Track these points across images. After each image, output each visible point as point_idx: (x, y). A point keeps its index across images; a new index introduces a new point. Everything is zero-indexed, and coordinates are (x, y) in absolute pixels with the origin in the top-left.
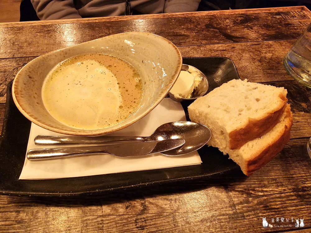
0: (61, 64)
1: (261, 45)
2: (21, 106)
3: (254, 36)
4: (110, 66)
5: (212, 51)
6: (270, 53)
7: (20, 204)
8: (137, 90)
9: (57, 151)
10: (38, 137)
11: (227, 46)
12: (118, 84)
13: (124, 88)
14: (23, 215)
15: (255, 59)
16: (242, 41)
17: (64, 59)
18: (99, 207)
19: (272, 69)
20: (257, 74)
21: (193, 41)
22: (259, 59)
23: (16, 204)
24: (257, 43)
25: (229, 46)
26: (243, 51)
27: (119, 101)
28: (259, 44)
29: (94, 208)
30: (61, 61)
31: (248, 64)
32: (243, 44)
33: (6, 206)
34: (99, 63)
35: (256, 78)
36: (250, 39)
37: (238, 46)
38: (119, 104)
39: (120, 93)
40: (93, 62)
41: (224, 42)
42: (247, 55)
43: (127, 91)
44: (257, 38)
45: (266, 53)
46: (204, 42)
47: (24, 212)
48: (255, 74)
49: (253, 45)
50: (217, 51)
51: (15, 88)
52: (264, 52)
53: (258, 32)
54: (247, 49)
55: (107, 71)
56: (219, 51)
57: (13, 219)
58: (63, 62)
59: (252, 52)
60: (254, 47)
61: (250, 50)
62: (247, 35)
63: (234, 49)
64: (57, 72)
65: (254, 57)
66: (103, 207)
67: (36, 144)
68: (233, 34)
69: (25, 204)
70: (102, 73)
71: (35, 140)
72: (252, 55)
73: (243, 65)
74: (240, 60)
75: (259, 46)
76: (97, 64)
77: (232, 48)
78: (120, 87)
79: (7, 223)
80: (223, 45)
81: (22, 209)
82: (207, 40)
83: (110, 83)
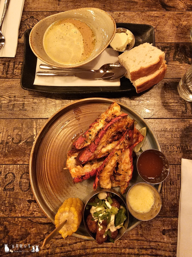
0: (53, 24)
1: (184, 14)
2: (34, 51)
3: (181, 7)
4: (80, 28)
5: (149, 16)
6: (186, 21)
7: (34, 96)
8: (92, 44)
9: (50, 73)
10: (41, 65)
11: (160, 14)
12: (83, 40)
13: (86, 43)
14: (35, 101)
15: (174, 25)
16: (172, 10)
17: (55, 21)
18: (70, 101)
19: (182, 34)
20: (171, 37)
21: (139, 7)
22: (177, 25)
23: (32, 96)
24: (181, 13)
25: (162, 13)
26: (170, 18)
27: (82, 51)
28: (182, 14)
29: (67, 101)
30: (53, 23)
31: (169, 29)
32: (172, 12)
33: (28, 96)
34: (74, 25)
35: (169, 40)
36: (178, 9)
37: (168, 14)
38: (82, 52)
39: (83, 46)
40: (71, 24)
41: (160, 10)
42: (171, 22)
43: (87, 45)
44: (183, 9)
45: (184, 21)
46: (146, 9)
47: (36, 99)
48: (170, 37)
49: (178, 14)
50: (153, 17)
51: (31, 40)
52: (183, 20)
53: (186, 3)
54: (172, 17)
55: (78, 31)
56: (154, 17)
57: (32, 102)
58: (54, 23)
59: (175, 20)
60: (178, 15)
61: (174, 18)
62: (177, 5)
63: (164, 16)
64: (51, 29)
65: (175, 24)
66: (71, 101)
67: (40, 68)
68: (168, 4)
69: (36, 96)
70: (75, 32)
71: (40, 66)
72: (174, 22)
73: (165, 29)
74: (165, 25)
75: (182, 15)
76: (73, 26)
77: (163, 15)
78: (84, 42)
79: (29, 103)
80: (158, 12)
81: (35, 98)
82: (148, 7)
83: (79, 39)
